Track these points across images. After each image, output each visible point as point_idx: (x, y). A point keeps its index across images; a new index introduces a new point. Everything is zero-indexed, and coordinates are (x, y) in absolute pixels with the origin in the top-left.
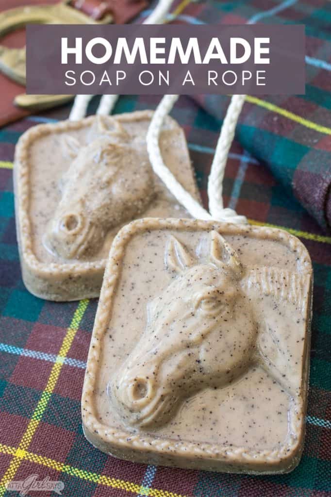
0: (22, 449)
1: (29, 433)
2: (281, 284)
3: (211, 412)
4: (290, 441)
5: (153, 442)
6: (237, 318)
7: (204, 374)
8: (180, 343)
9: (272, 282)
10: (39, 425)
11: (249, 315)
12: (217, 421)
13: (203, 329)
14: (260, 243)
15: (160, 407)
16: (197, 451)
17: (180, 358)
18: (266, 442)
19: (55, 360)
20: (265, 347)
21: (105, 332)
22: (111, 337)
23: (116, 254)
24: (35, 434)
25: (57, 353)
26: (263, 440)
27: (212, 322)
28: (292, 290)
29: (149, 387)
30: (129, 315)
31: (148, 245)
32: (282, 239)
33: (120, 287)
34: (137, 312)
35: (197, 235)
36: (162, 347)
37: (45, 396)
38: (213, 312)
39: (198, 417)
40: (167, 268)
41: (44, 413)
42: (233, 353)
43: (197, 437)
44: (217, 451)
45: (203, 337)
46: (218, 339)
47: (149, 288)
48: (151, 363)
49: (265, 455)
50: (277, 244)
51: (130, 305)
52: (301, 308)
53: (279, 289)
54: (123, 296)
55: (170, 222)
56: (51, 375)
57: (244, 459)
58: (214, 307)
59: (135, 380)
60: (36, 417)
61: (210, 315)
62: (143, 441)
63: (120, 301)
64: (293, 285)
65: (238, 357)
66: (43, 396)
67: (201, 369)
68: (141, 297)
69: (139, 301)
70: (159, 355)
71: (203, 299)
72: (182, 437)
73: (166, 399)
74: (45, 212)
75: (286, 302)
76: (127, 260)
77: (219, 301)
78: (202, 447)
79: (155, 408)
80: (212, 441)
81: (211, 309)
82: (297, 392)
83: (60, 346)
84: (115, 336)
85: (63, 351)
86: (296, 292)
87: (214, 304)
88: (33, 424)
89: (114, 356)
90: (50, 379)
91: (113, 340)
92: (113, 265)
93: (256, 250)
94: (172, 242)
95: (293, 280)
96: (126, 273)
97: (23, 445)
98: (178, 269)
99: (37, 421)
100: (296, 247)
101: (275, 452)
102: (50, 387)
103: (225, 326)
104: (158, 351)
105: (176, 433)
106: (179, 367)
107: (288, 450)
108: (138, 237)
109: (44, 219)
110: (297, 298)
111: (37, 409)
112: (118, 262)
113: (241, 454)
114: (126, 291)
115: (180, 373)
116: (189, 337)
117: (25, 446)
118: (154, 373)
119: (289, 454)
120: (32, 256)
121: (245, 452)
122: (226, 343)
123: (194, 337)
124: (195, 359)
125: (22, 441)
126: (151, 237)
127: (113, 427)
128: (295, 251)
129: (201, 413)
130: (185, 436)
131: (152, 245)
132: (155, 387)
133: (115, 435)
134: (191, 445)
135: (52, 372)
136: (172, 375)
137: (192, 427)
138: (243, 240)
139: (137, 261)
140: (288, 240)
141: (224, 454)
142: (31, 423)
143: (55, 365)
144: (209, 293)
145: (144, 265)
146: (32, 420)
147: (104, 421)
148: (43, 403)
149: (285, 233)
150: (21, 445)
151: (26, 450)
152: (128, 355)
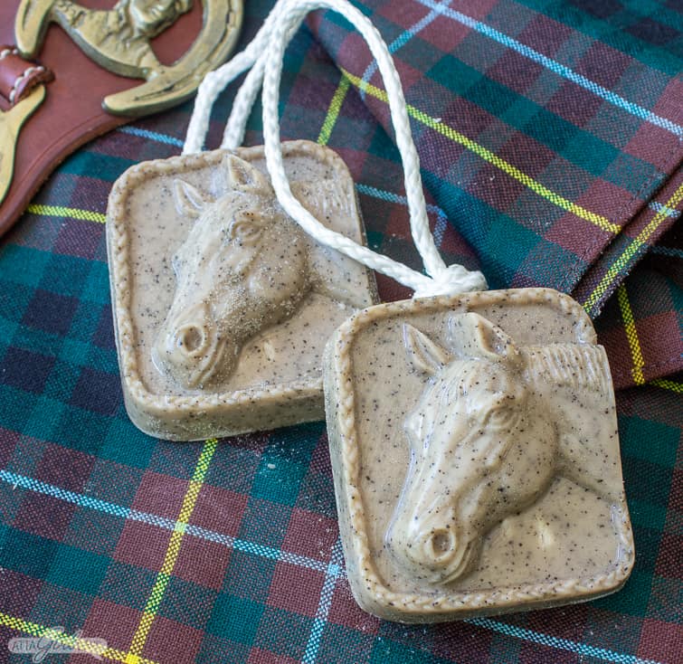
0: (133, 654)
1: (141, 631)
2: (575, 368)
3: (521, 545)
4: (626, 558)
5: (466, 599)
6: (533, 424)
7: (509, 503)
8: (475, 473)
9: (563, 367)
10: (155, 620)
11: (545, 415)
12: (530, 553)
13: (499, 449)
14: (522, 311)
15: (468, 557)
16: (521, 596)
17: (479, 492)
18: (594, 565)
19: (174, 526)
20: (572, 451)
21: (360, 474)
22: (368, 478)
23: (344, 366)
24: (149, 633)
25: (176, 517)
26: (591, 562)
27: (508, 438)
28: (590, 373)
29: (452, 536)
30: (384, 444)
31: (380, 344)
32: (550, 300)
33: (361, 410)
34: (391, 438)
35: (439, 317)
36: (454, 483)
37: (162, 579)
38: (507, 425)
39: (507, 554)
40: (414, 370)
41: (161, 604)
42: (539, 469)
43: (512, 578)
44: (544, 591)
45: (501, 458)
46: (518, 455)
47: (397, 402)
48: (446, 506)
49: (601, 582)
50: (543, 309)
51: (380, 430)
52: (608, 394)
53: (574, 374)
54: (368, 420)
55: (401, 307)
56: (169, 549)
57: (577, 592)
58: (507, 419)
59: (433, 532)
60: (150, 609)
61: (504, 430)
62: (453, 601)
63: (366, 427)
64: (590, 365)
65: (546, 472)
66: (159, 579)
67: (505, 499)
68: (392, 417)
69: (390, 423)
70: (454, 495)
71: (492, 411)
72: (495, 584)
73: (472, 545)
74: (153, 310)
75: (587, 390)
76: (358, 371)
77: (511, 409)
78: (526, 590)
79: (463, 560)
80: (532, 580)
81: (503, 422)
82: (621, 498)
83: (180, 507)
84: (374, 476)
85: (184, 514)
86: (596, 374)
87: (506, 414)
88: (147, 619)
89: (381, 502)
90: (168, 554)
91: (372, 482)
92: (345, 383)
93: (519, 321)
94: (412, 333)
95: (588, 359)
96: (361, 387)
97: (135, 648)
98: (430, 369)
99: (151, 615)
100: (570, 308)
101: (611, 575)
102: (168, 566)
103: (523, 438)
104: (450, 489)
105: (486, 580)
106: (480, 503)
107: (626, 569)
108: (363, 335)
109: (153, 320)
110: (600, 382)
111: (151, 598)
112: (349, 377)
113: (573, 588)
114: (370, 413)
115: (482, 511)
116: (484, 463)
117: (138, 649)
118: (453, 519)
119: (627, 573)
120: (138, 383)
121: (578, 584)
122: (529, 459)
123: (491, 461)
124: (496, 488)
125: (133, 642)
126: (380, 332)
127: (408, 593)
128: (570, 314)
129: (509, 549)
130: (497, 581)
131: (385, 342)
132: (458, 535)
133: (417, 602)
134: (511, 592)
135: (170, 544)
136: (474, 515)
137: (504, 568)
138: (500, 312)
139: (372, 369)
140: (559, 301)
141: (553, 592)
142: (143, 618)
143: (174, 534)
144: (498, 403)
145: (382, 372)
146: (145, 613)
147: (394, 588)
148: (159, 589)
149: (553, 292)
150: (132, 647)
151: (139, 655)
152: (397, 496)
